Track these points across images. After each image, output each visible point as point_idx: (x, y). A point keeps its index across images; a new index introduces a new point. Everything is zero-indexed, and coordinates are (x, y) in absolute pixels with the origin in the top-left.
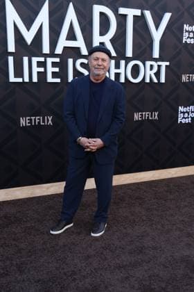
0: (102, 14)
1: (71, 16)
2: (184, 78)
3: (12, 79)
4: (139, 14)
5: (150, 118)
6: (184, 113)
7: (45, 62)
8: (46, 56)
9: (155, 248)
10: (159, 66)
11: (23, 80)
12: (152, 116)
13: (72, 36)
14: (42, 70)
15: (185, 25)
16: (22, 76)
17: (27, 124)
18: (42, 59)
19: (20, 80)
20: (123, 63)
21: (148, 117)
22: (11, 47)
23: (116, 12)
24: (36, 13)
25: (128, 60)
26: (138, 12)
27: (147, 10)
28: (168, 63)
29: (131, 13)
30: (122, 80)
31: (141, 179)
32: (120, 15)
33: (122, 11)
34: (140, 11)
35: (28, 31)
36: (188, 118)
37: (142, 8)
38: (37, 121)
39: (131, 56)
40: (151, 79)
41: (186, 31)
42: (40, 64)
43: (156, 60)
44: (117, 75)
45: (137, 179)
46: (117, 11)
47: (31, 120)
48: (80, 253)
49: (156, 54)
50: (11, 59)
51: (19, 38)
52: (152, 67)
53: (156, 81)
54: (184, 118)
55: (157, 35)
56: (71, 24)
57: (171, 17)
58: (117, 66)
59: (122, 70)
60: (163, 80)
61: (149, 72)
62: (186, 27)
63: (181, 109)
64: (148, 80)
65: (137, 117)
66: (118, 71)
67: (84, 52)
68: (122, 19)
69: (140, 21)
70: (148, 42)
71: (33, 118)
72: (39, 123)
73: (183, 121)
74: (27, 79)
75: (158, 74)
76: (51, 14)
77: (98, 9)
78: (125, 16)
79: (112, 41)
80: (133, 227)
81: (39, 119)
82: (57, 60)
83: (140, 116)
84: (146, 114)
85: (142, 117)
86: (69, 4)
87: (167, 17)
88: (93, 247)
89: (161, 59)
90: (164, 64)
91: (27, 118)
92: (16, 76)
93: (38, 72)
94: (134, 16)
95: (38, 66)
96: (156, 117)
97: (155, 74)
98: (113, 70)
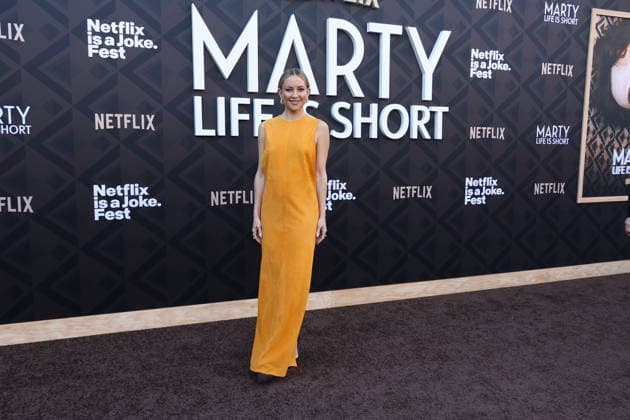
0: (341, 32)
1: (293, 34)
2: (474, 133)
3: (200, 131)
4: (400, 33)
5: (419, 196)
6: (474, 188)
8: (252, 95)
9: (427, 400)
10: (433, 114)
11: (216, 133)
12: (421, 193)
13: (293, 63)
14: (246, 117)
15: (473, 50)
16: (215, 126)
17: (222, 203)
18: (246, 101)
19: (211, 133)
20: (374, 107)
21: (416, 194)
22: (199, 82)
23: (363, 29)
24: (239, 31)
26: (398, 30)
27: (412, 26)
28: (446, 109)
29: (387, 31)
30: (374, 134)
31: (405, 294)
32: (370, 33)
33: (373, 27)
34: (401, 27)
35: (226, 57)
36: (481, 196)
37: (404, 24)
38: (238, 197)
40: (419, 133)
41: (475, 59)
42: (243, 108)
43: (427, 104)
44: (366, 127)
45: (398, 295)
46: (365, 28)
47: (227, 196)
48: (303, 405)
49: (427, 95)
50: (198, 101)
52: (420, 114)
53: (427, 136)
54: (473, 196)
55: (429, 65)
56: (293, 47)
57: (451, 37)
59: (372, 119)
60: (439, 135)
61: (416, 123)
62: (475, 53)
63: (469, 182)
64: (414, 135)
65: (397, 193)
66: (366, 120)
68: (373, 40)
69: (400, 43)
70: (415, 76)
71: (231, 193)
72: (241, 200)
73: (473, 201)
74: (222, 132)
75: (430, 126)
76: (262, 31)
77: (334, 25)
78: (377, 36)
79: (358, 73)
80: (392, 367)
81: (241, 195)
82: (270, 102)
83: (402, 192)
84: (413, 190)
85: (405, 194)
86: (289, 17)
87: (444, 37)
88: (324, 396)
89: (436, 102)
90: (440, 110)
91: (222, 193)
92: (204, 127)
93: (240, 121)
94: (392, 35)
95: (240, 112)
96: (429, 194)
97: (425, 125)
98: (359, 119)
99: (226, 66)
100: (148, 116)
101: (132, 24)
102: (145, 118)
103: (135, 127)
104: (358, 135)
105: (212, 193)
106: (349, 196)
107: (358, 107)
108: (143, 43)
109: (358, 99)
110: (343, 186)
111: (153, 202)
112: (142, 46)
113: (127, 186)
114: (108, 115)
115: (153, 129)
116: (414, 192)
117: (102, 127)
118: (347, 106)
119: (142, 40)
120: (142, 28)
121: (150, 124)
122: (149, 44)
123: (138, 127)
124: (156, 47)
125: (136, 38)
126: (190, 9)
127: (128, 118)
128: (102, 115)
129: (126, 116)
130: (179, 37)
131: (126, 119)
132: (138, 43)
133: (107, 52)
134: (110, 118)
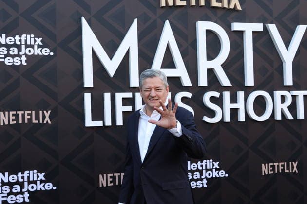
0: (209, 32)
1: (168, 36)
3: (89, 122)
4: (261, 29)
5: (286, 171)
7: (134, 98)
10: (294, 97)
11: (104, 123)
12: (288, 168)
13: (169, 62)
16: (102, 118)
17: (109, 184)
18: (129, 95)
19: (99, 124)
21: (283, 170)
23: (228, 28)
24: (122, 37)
25: (248, 91)
26: (259, 27)
27: (272, 23)
30: (242, 118)
32: (234, 31)
33: (237, 26)
34: (261, 25)
35: (111, 59)
37: (264, 21)
39: (252, 85)
42: (126, 102)
43: (289, 89)
44: (234, 112)
46: (230, 27)
49: (289, 80)
50: (88, 97)
51: (99, 68)
55: (288, 55)
56: (168, 47)
58: (234, 99)
59: (240, 105)
60: (301, 116)
61: (279, 106)
64: (279, 117)
65: (266, 169)
66: (234, 106)
67: (187, 82)
69: (262, 38)
70: (276, 65)
71: (117, 175)
75: (293, 108)
77: (203, 26)
78: (241, 33)
79: (225, 66)
83: (270, 168)
84: (280, 166)
85: (273, 170)
89: (296, 86)
92: (93, 119)
93: (124, 113)
94: (254, 32)
95: (124, 104)
96: (295, 169)
97: (288, 108)
98: (228, 105)
99: (111, 66)
100: (45, 112)
101: (32, 36)
102: (43, 114)
103: (34, 121)
104: (228, 119)
105: (101, 176)
106: (222, 174)
107: (227, 95)
108: (41, 51)
109: (226, 88)
110: (216, 165)
111: (49, 186)
112: (40, 54)
113: (26, 172)
114: (11, 113)
115: (50, 122)
116: (281, 168)
117: (6, 123)
118: (217, 94)
119: (40, 49)
120: (41, 39)
121: (47, 119)
122: (46, 52)
123: (37, 122)
124: (52, 54)
125: (36, 47)
126: (80, 21)
127: (29, 114)
128: (7, 113)
129: (27, 112)
130: (71, 45)
131: (26, 115)
132: (37, 51)
133: (11, 60)
134: (13, 115)
